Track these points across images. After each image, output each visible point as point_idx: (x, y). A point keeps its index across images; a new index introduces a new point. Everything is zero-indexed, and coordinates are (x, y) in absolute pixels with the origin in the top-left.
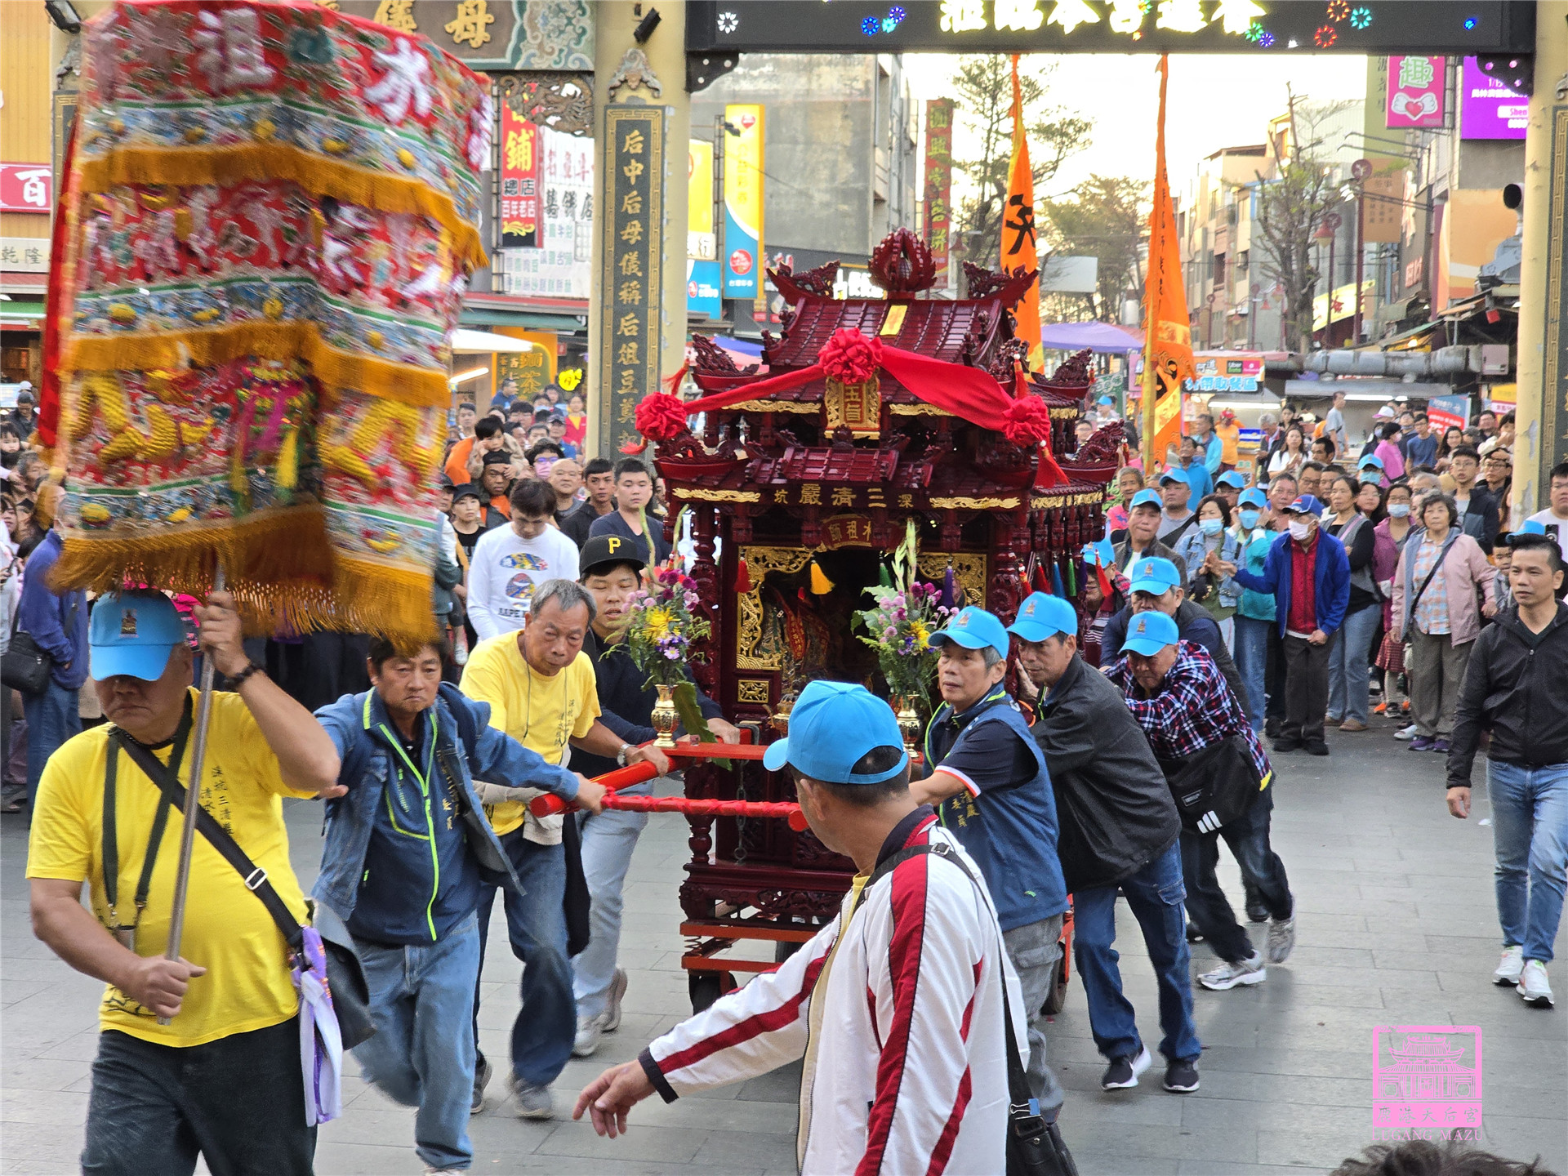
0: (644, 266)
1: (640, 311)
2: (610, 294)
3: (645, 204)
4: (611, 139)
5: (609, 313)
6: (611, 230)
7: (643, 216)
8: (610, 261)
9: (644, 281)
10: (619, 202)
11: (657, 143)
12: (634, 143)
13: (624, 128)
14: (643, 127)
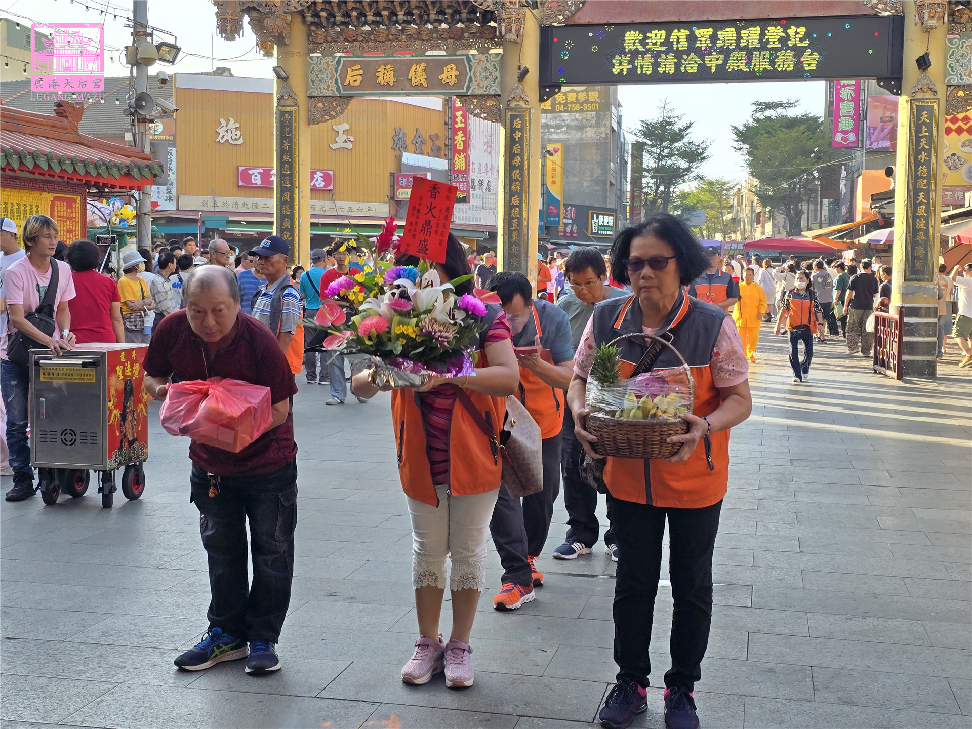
0: (522, 175)
1: (520, 195)
2: (508, 187)
3: (522, 149)
4: (509, 122)
5: (507, 196)
6: (508, 160)
7: (521, 155)
8: (508, 173)
9: (522, 182)
10: (511, 149)
11: (527, 123)
12: (517, 124)
13: (513, 118)
14: (521, 117)
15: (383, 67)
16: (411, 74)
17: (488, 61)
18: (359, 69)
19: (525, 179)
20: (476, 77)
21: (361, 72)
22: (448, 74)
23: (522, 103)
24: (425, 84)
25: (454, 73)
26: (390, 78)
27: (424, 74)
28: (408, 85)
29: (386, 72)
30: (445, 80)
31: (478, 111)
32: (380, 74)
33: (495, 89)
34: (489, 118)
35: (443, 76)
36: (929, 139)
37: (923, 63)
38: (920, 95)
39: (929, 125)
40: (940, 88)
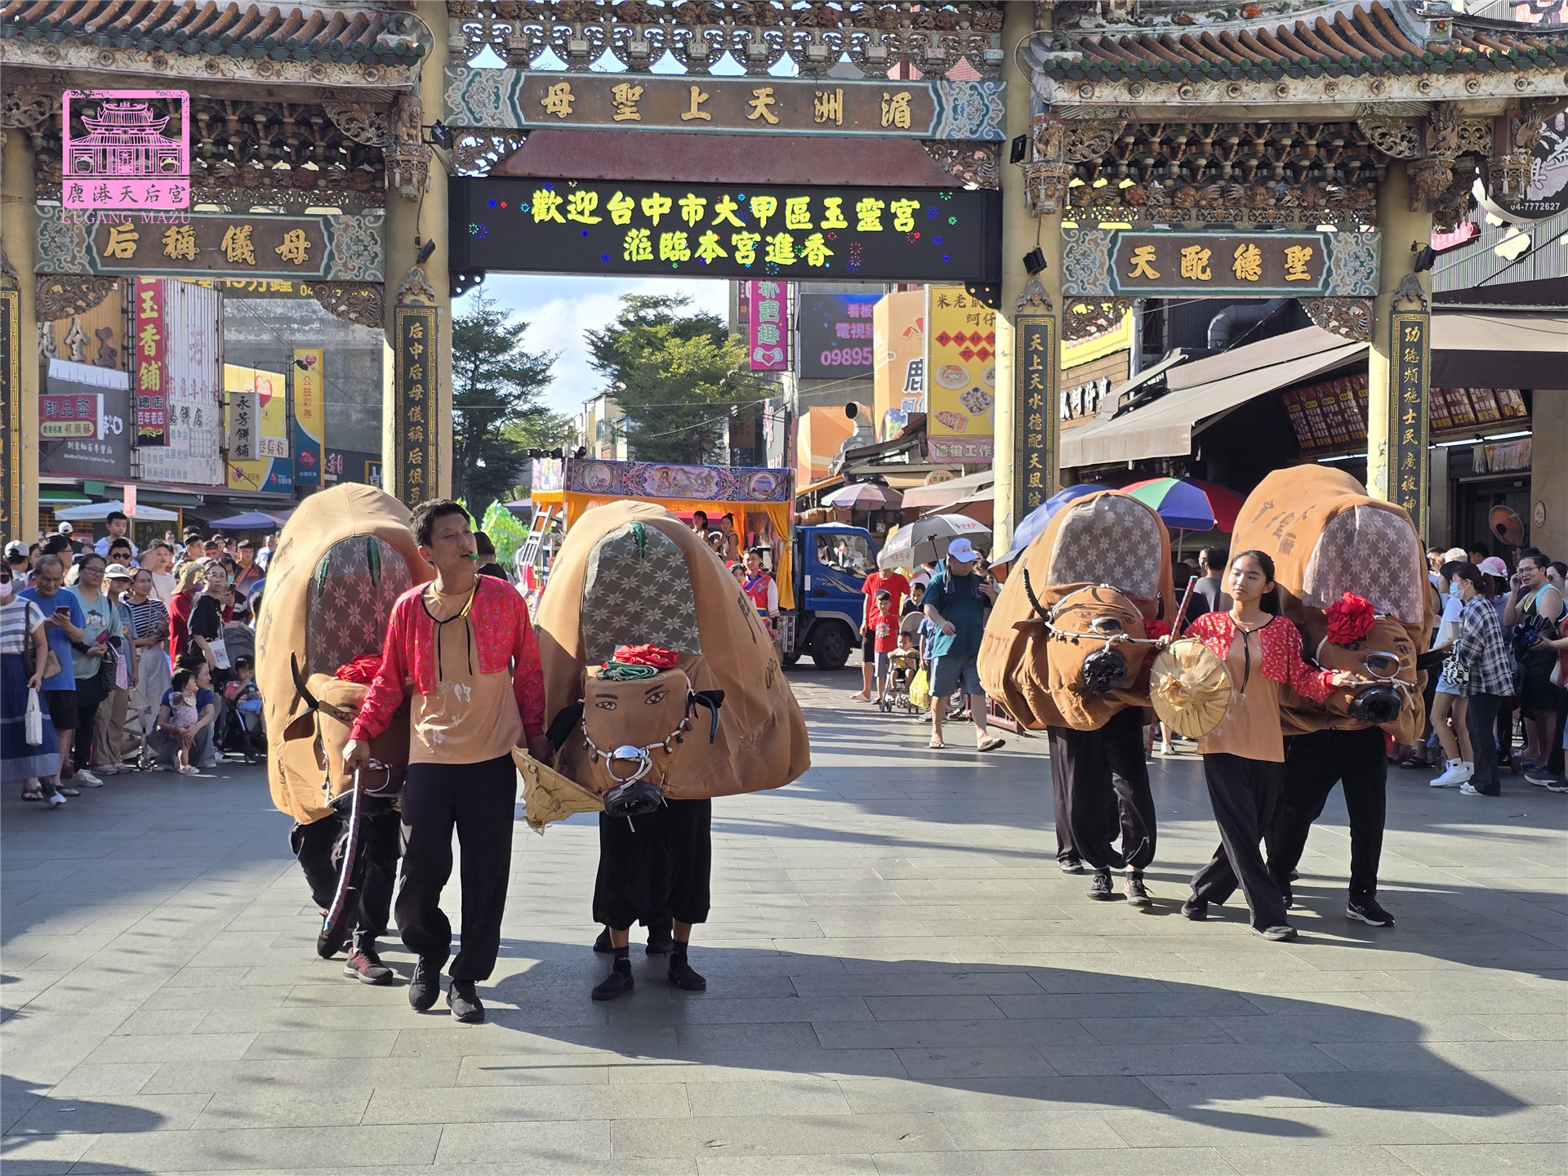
0: (425, 416)
1: (423, 447)
2: (402, 435)
3: (425, 373)
4: (400, 329)
5: (401, 449)
6: (401, 391)
7: (424, 382)
8: (401, 412)
9: (425, 426)
10: (407, 372)
11: (432, 332)
12: (416, 331)
13: (409, 321)
14: (423, 321)
15: (174, 228)
16: (226, 242)
17: (360, 228)
18: (131, 231)
19: (432, 423)
20: (340, 252)
21: (136, 236)
22: (292, 246)
23: (423, 298)
24: (251, 260)
25: (303, 244)
26: (188, 247)
27: (249, 243)
28: (220, 261)
29: (180, 237)
30: (286, 256)
31: (343, 308)
32: (170, 241)
33: (373, 273)
34: (364, 320)
35: (283, 249)
36: (1043, 374)
37: (1034, 262)
38: (1029, 310)
39: (1043, 355)
40: (1056, 300)
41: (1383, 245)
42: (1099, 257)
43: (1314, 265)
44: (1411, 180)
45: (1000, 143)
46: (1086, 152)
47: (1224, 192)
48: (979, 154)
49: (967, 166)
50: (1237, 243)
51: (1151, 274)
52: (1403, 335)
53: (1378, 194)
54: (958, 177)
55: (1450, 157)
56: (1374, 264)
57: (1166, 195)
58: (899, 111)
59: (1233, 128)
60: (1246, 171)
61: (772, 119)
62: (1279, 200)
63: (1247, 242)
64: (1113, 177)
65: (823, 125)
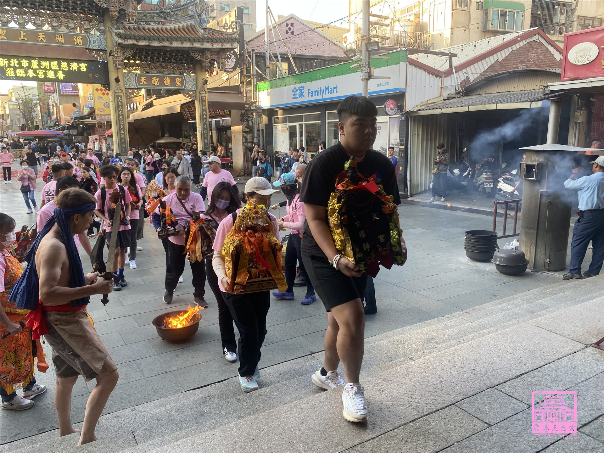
36: (122, 107)
37: (117, 80)
38: (117, 91)
39: (121, 102)
40: (123, 89)
41: (196, 78)
42: (133, 78)
43: (182, 82)
44: (201, 64)
45: (106, 50)
46: (127, 55)
47: (161, 65)
48: (101, 53)
49: (98, 55)
50: (164, 77)
51: (145, 83)
52: (202, 99)
53: (194, 66)
54: (96, 58)
55: (209, 60)
56: (195, 83)
57: (147, 65)
58: (79, 41)
59: (161, 51)
60: (165, 60)
61: (45, 41)
62: (173, 67)
63: (167, 77)
64: (135, 60)
65: (59, 43)
